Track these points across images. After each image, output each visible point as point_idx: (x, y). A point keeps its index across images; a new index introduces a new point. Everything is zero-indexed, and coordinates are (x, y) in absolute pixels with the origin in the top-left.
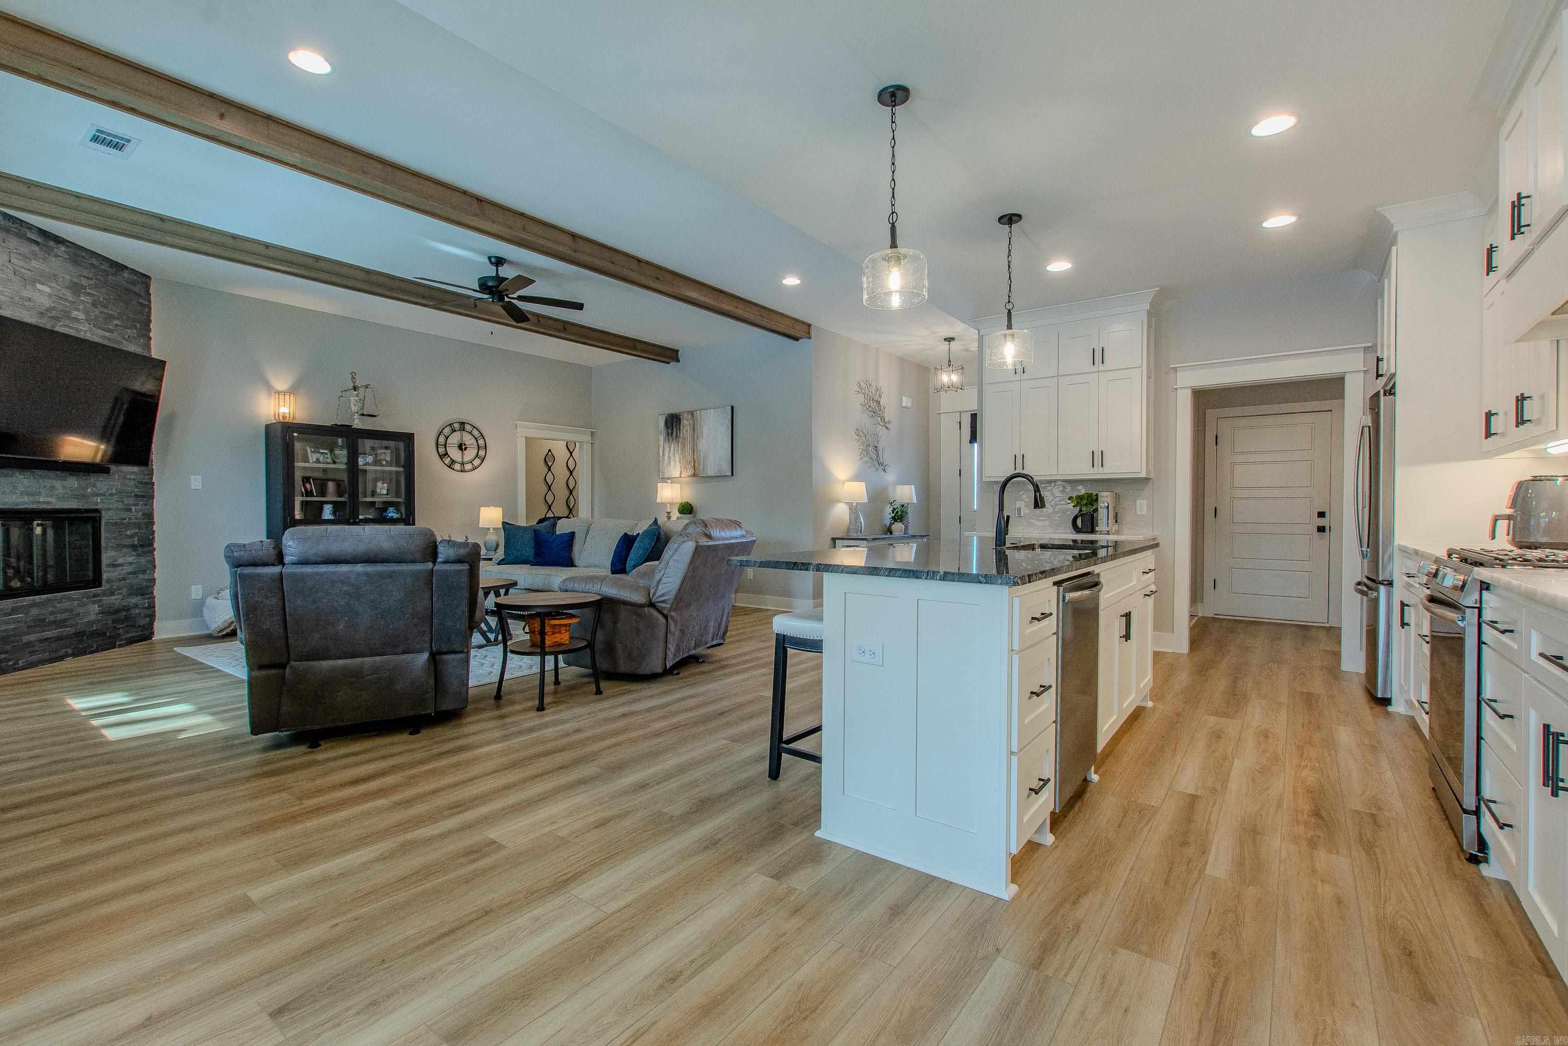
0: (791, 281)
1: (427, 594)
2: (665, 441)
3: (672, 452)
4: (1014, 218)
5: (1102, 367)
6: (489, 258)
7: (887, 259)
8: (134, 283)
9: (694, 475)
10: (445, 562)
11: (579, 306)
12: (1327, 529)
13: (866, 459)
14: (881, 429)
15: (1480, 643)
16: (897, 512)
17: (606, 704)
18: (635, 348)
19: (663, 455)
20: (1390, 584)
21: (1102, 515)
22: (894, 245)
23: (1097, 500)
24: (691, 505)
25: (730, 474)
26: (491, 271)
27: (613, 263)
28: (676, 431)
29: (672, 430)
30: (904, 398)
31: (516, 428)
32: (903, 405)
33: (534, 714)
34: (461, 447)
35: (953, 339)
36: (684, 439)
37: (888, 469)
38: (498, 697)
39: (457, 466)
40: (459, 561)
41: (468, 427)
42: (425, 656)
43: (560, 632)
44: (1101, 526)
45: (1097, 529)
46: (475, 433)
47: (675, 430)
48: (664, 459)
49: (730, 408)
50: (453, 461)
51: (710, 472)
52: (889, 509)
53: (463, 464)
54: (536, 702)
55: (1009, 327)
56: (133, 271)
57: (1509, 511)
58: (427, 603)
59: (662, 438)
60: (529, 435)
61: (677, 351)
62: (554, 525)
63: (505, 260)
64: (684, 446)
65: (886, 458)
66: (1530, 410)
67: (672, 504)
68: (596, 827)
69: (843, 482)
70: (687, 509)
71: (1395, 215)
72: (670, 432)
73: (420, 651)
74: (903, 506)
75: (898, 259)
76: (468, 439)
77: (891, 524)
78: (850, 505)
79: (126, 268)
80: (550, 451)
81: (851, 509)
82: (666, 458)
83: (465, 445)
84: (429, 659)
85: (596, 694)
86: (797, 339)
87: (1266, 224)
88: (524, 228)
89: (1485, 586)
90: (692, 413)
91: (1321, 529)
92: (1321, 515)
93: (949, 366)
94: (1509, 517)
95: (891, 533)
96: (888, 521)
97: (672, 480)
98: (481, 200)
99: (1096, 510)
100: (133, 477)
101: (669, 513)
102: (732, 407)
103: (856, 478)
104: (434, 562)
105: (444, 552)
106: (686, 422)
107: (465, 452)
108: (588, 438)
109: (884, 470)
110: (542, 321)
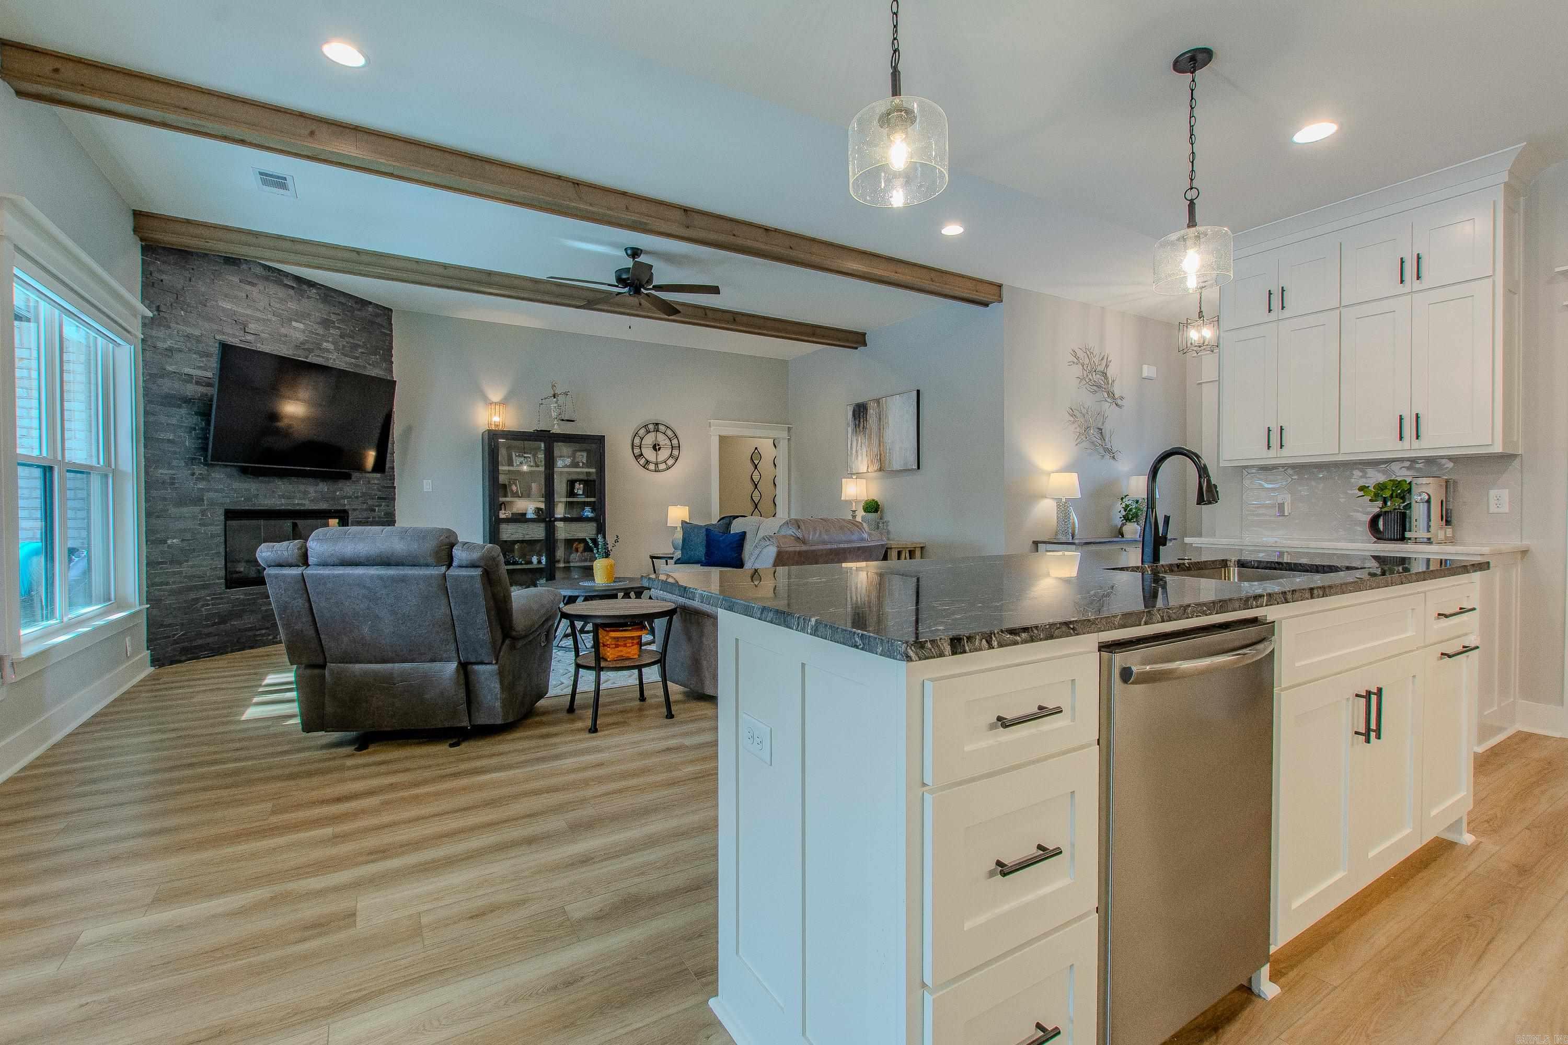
0: (953, 230)
2: (852, 433)
3: (859, 445)
4: (1199, 56)
5: (1417, 286)
6: (627, 252)
8: (377, 315)
9: (880, 470)
10: (458, 567)
13: (1085, 444)
14: (1108, 408)
16: (1131, 510)
18: (814, 335)
19: (852, 448)
21: (1417, 511)
23: (1410, 490)
24: (876, 502)
25: (916, 467)
26: (629, 263)
27: (734, 235)
28: (863, 422)
29: (859, 421)
30: (1145, 367)
31: (710, 426)
32: (1143, 376)
34: (656, 447)
36: (871, 429)
37: (1117, 455)
38: (571, 710)
39: (652, 467)
41: (662, 428)
42: (453, 666)
44: (1416, 531)
45: (1409, 535)
46: (669, 433)
47: (862, 420)
48: (851, 453)
49: (915, 393)
50: (648, 461)
51: (896, 466)
52: (1120, 506)
53: (656, 464)
55: (1192, 226)
56: (377, 306)
59: (850, 430)
60: (724, 433)
61: (864, 335)
62: (729, 524)
63: (642, 250)
64: (870, 438)
65: (1116, 443)
67: (857, 502)
69: (1049, 474)
70: (873, 507)
72: (857, 423)
73: (448, 660)
74: (1135, 502)
76: (662, 440)
77: (1123, 525)
78: (1059, 501)
79: (370, 303)
80: (756, 448)
81: (1058, 506)
82: (854, 452)
83: (659, 445)
84: (457, 669)
85: (665, 719)
86: (986, 305)
88: (627, 208)
90: (878, 401)
93: (1200, 318)
95: (1123, 536)
96: (1118, 522)
97: (859, 475)
98: (578, 184)
99: (1409, 506)
100: (376, 482)
101: (854, 511)
102: (918, 392)
103: (1068, 469)
104: (449, 566)
105: (458, 556)
106: (872, 411)
107: (659, 452)
108: (785, 434)
109: (1114, 457)
110: (710, 313)
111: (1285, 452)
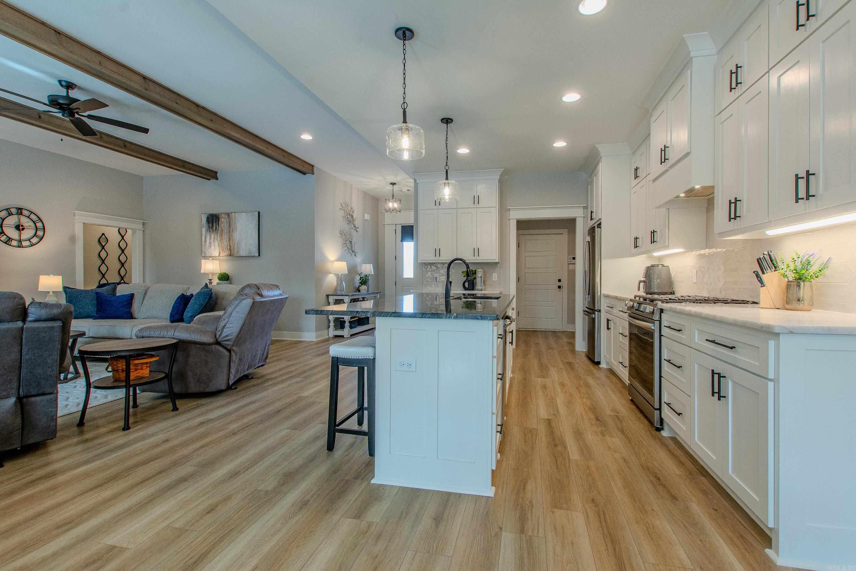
0: (307, 137)
1: (16, 349)
2: (207, 231)
3: (212, 239)
4: (449, 120)
5: (478, 206)
6: (60, 82)
7: (401, 129)
9: (230, 255)
10: (36, 321)
11: (146, 131)
12: (562, 287)
13: (346, 248)
14: (354, 233)
15: (661, 336)
16: (363, 279)
17: (183, 417)
18: (184, 167)
19: (205, 241)
20: (600, 311)
21: (478, 280)
22: (405, 122)
23: (476, 273)
24: (227, 274)
25: (258, 255)
26: (63, 92)
27: (177, 103)
28: (216, 226)
30: (366, 215)
31: (74, 216)
32: (365, 219)
33: (122, 433)
34: (19, 228)
35: (395, 184)
36: (222, 231)
37: (357, 254)
38: (81, 423)
39: (14, 243)
40: (53, 319)
41: (25, 212)
42: (12, 400)
43: (142, 369)
44: (478, 286)
45: (476, 288)
46: (33, 217)
47: (214, 225)
48: (205, 244)
49: (257, 213)
50: (10, 238)
51: (243, 253)
52: (358, 278)
53: (20, 241)
54: (122, 424)
55: (447, 179)
57: (643, 279)
58: (14, 356)
59: (204, 230)
60: (86, 222)
61: (216, 173)
62: (115, 289)
63: (76, 85)
64: (221, 235)
65: (356, 248)
66: (657, 237)
67: (213, 274)
68: (208, 513)
69: (333, 262)
70: (225, 278)
71: (602, 149)
72: (211, 225)
73: (7, 397)
74: (366, 276)
75: (407, 129)
76: (24, 221)
77: (359, 286)
78: (337, 275)
80: (103, 234)
81: (338, 278)
82: (208, 243)
83: (22, 226)
84: (16, 402)
85: (173, 410)
86: (304, 174)
87: (555, 145)
88: (100, 63)
89: (662, 311)
90: (228, 215)
91: (559, 287)
92: (560, 281)
93: (393, 198)
94: (644, 282)
95: (359, 291)
96: (357, 284)
97: (213, 258)
99: (475, 278)
101: (210, 280)
102: (259, 213)
103: (340, 259)
104: (24, 321)
105: (33, 313)
106: (223, 220)
107: (22, 232)
108: (141, 226)
109: (355, 255)
110: (105, 137)
111: (441, 258)
